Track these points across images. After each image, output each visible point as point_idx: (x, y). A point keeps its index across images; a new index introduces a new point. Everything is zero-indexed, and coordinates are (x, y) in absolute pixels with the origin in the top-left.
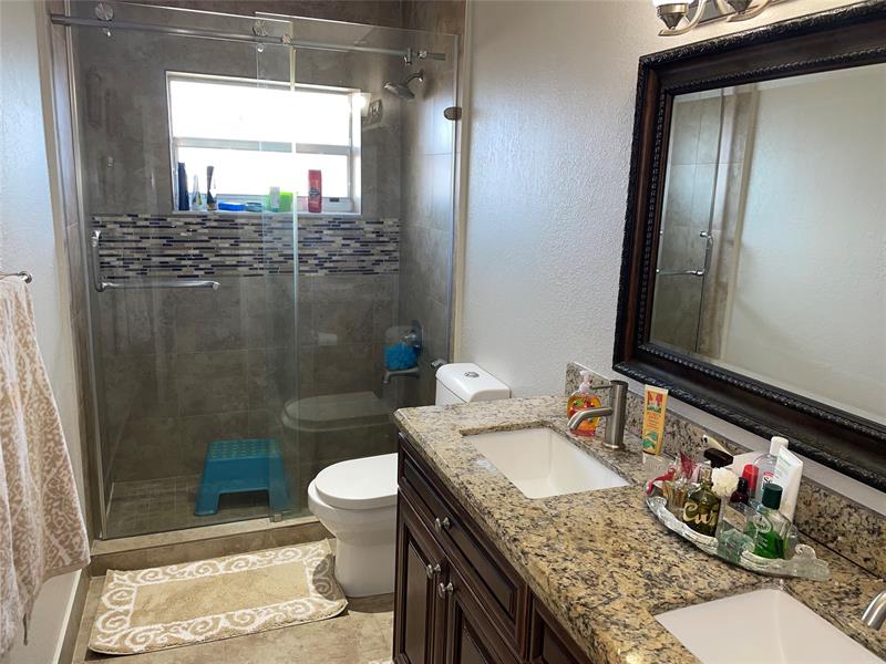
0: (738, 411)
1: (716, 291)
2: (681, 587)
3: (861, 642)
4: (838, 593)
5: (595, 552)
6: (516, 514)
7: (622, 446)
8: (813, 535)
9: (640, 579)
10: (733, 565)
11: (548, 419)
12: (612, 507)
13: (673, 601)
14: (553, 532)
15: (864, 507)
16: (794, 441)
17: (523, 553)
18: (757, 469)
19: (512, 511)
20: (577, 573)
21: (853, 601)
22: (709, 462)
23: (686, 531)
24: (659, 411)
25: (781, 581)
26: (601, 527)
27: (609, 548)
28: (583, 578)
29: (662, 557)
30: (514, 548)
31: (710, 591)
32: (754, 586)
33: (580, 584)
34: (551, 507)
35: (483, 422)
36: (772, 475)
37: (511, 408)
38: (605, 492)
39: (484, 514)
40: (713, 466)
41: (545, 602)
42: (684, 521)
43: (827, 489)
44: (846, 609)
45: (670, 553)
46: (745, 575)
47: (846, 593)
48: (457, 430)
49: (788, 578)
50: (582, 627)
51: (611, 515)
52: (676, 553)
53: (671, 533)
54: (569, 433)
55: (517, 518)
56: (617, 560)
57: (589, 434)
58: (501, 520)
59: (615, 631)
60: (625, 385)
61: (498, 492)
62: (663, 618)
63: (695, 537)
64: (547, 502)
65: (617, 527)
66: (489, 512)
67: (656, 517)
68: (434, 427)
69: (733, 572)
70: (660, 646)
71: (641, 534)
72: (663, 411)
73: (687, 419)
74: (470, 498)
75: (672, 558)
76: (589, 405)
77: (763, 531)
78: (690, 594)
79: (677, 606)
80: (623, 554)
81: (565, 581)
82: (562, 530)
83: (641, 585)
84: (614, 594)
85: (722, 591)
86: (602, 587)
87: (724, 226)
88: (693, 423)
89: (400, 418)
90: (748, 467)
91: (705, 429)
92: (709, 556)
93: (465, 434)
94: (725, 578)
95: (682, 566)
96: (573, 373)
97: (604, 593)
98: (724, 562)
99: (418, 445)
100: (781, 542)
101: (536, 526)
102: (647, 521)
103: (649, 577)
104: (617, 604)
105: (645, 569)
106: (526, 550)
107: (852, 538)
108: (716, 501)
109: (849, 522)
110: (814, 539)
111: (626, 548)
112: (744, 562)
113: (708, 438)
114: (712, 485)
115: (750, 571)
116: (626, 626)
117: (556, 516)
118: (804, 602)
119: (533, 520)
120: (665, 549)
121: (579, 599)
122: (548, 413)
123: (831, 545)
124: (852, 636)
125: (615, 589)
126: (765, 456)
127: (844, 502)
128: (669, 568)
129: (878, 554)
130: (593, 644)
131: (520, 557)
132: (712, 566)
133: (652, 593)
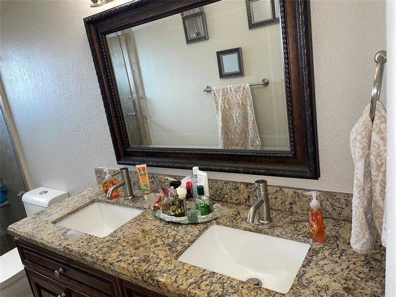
0: (176, 163)
1: (143, 120)
2: (182, 243)
3: (248, 230)
4: (233, 216)
5: (142, 246)
6: (99, 248)
7: (134, 196)
8: (216, 199)
9: (166, 248)
10: (196, 224)
11: (95, 198)
12: (141, 224)
13: (182, 250)
14: (120, 248)
15: (230, 181)
16: (200, 166)
17: (111, 264)
18: (191, 183)
19: (97, 248)
20: (139, 260)
21: (239, 217)
22: (173, 187)
23: (175, 219)
24: (145, 174)
25: (214, 221)
26: (141, 235)
27: (148, 242)
28: (143, 261)
29: (170, 234)
30: (105, 264)
31: (193, 238)
32: (206, 228)
33: (143, 264)
34: (114, 237)
35: (62, 213)
36: (197, 182)
37: (74, 200)
38: (135, 218)
39: (83, 256)
40: (175, 188)
41: (130, 281)
42: (172, 215)
43: (216, 180)
44: (238, 221)
45: (172, 231)
46: (202, 226)
47: (236, 215)
48: (49, 222)
49: (216, 219)
50: (151, 282)
51: (142, 227)
52: (174, 230)
53: (169, 223)
54: (108, 200)
55: (101, 249)
56: (153, 245)
57: (117, 196)
58: (93, 255)
59: (166, 275)
60: (126, 169)
61: (86, 243)
62: (181, 259)
63: (179, 220)
64: (111, 235)
65: (147, 231)
66: (85, 254)
67: (161, 219)
68: (36, 226)
69: (197, 226)
70: (186, 271)
71: (157, 229)
72: (147, 174)
73: (157, 174)
74: (72, 252)
75: (174, 233)
76: (114, 184)
77: (202, 205)
78: (187, 244)
79: (183, 251)
80: (155, 241)
81: (136, 266)
82: (124, 244)
83: (167, 250)
84: (158, 260)
85: (197, 236)
86: (152, 260)
87: (137, 92)
88: (160, 175)
89: (12, 230)
90: (188, 183)
91: (165, 175)
92: (186, 224)
93: (54, 223)
94: (195, 230)
95: (179, 234)
96: (99, 173)
97: (154, 262)
98: (192, 224)
99: (30, 239)
100: (209, 206)
101: (111, 249)
102: (157, 223)
103: (169, 245)
104: (162, 264)
105: (166, 243)
106: (112, 262)
107: (229, 194)
108: (181, 201)
109: (227, 189)
110: (217, 201)
111: (154, 238)
112: (199, 221)
113: (168, 178)
114: (178, 196)
115: (202, 223)
116: (169, 271)
117: (118, 240)
118: (225, 225)
119: (109, 247)
120: (169, 230)
121: (145, 270)
122: (94, 195)
123: (223, 200)
124: (244, 230)
125: (158, 258)
126: (192, 176)
127: (223, 182)
128: (175, 237)
129: (240, 196)
130: (159, 286)
131: (110, 267)
132: (189, 228)
133: (173, 251)
